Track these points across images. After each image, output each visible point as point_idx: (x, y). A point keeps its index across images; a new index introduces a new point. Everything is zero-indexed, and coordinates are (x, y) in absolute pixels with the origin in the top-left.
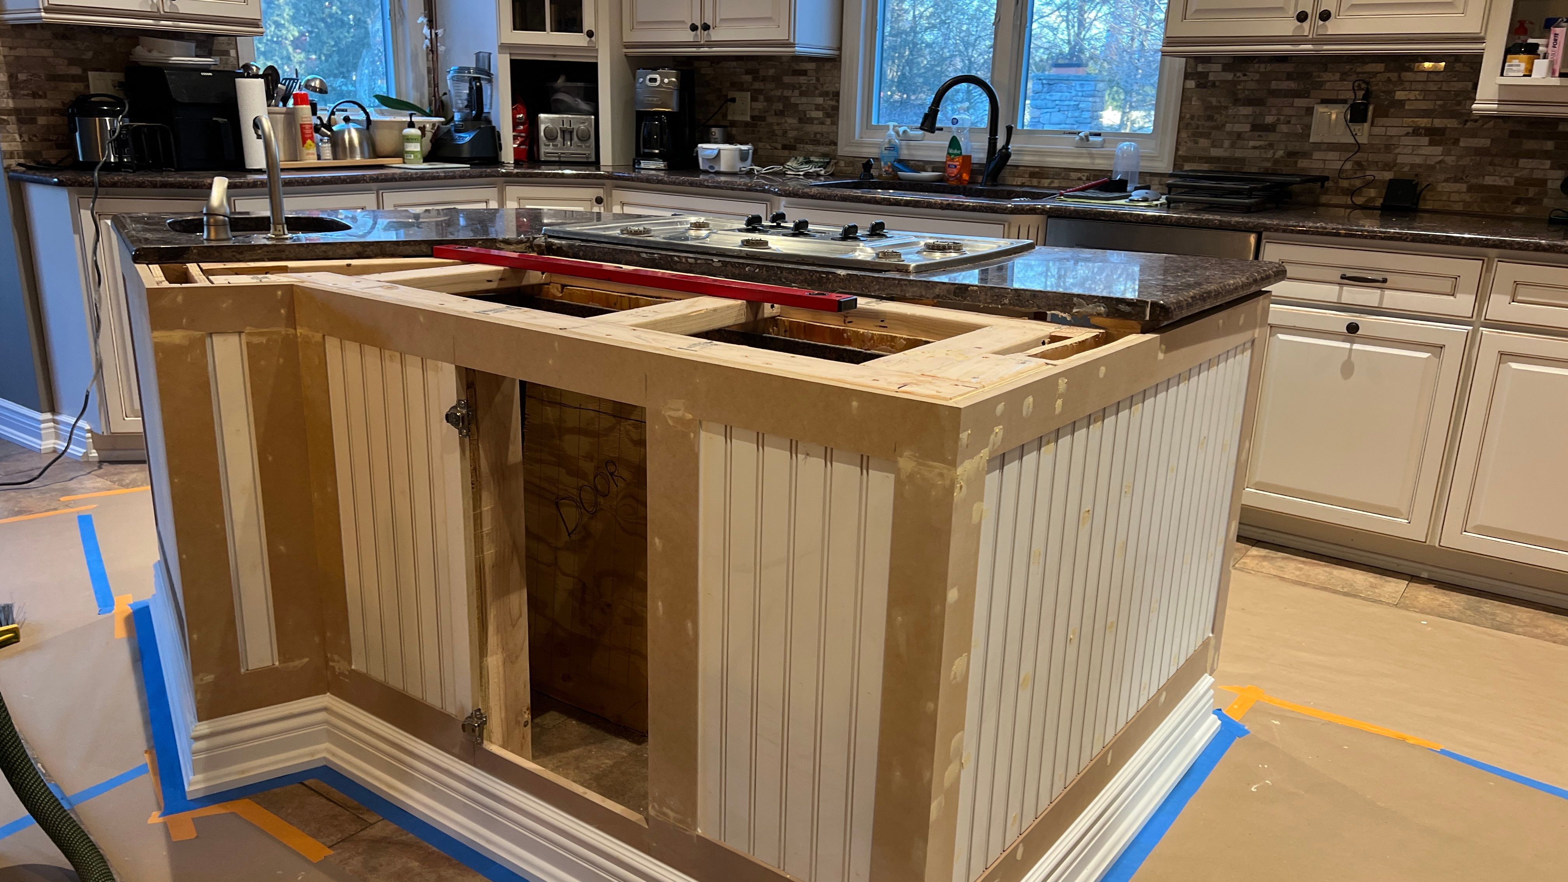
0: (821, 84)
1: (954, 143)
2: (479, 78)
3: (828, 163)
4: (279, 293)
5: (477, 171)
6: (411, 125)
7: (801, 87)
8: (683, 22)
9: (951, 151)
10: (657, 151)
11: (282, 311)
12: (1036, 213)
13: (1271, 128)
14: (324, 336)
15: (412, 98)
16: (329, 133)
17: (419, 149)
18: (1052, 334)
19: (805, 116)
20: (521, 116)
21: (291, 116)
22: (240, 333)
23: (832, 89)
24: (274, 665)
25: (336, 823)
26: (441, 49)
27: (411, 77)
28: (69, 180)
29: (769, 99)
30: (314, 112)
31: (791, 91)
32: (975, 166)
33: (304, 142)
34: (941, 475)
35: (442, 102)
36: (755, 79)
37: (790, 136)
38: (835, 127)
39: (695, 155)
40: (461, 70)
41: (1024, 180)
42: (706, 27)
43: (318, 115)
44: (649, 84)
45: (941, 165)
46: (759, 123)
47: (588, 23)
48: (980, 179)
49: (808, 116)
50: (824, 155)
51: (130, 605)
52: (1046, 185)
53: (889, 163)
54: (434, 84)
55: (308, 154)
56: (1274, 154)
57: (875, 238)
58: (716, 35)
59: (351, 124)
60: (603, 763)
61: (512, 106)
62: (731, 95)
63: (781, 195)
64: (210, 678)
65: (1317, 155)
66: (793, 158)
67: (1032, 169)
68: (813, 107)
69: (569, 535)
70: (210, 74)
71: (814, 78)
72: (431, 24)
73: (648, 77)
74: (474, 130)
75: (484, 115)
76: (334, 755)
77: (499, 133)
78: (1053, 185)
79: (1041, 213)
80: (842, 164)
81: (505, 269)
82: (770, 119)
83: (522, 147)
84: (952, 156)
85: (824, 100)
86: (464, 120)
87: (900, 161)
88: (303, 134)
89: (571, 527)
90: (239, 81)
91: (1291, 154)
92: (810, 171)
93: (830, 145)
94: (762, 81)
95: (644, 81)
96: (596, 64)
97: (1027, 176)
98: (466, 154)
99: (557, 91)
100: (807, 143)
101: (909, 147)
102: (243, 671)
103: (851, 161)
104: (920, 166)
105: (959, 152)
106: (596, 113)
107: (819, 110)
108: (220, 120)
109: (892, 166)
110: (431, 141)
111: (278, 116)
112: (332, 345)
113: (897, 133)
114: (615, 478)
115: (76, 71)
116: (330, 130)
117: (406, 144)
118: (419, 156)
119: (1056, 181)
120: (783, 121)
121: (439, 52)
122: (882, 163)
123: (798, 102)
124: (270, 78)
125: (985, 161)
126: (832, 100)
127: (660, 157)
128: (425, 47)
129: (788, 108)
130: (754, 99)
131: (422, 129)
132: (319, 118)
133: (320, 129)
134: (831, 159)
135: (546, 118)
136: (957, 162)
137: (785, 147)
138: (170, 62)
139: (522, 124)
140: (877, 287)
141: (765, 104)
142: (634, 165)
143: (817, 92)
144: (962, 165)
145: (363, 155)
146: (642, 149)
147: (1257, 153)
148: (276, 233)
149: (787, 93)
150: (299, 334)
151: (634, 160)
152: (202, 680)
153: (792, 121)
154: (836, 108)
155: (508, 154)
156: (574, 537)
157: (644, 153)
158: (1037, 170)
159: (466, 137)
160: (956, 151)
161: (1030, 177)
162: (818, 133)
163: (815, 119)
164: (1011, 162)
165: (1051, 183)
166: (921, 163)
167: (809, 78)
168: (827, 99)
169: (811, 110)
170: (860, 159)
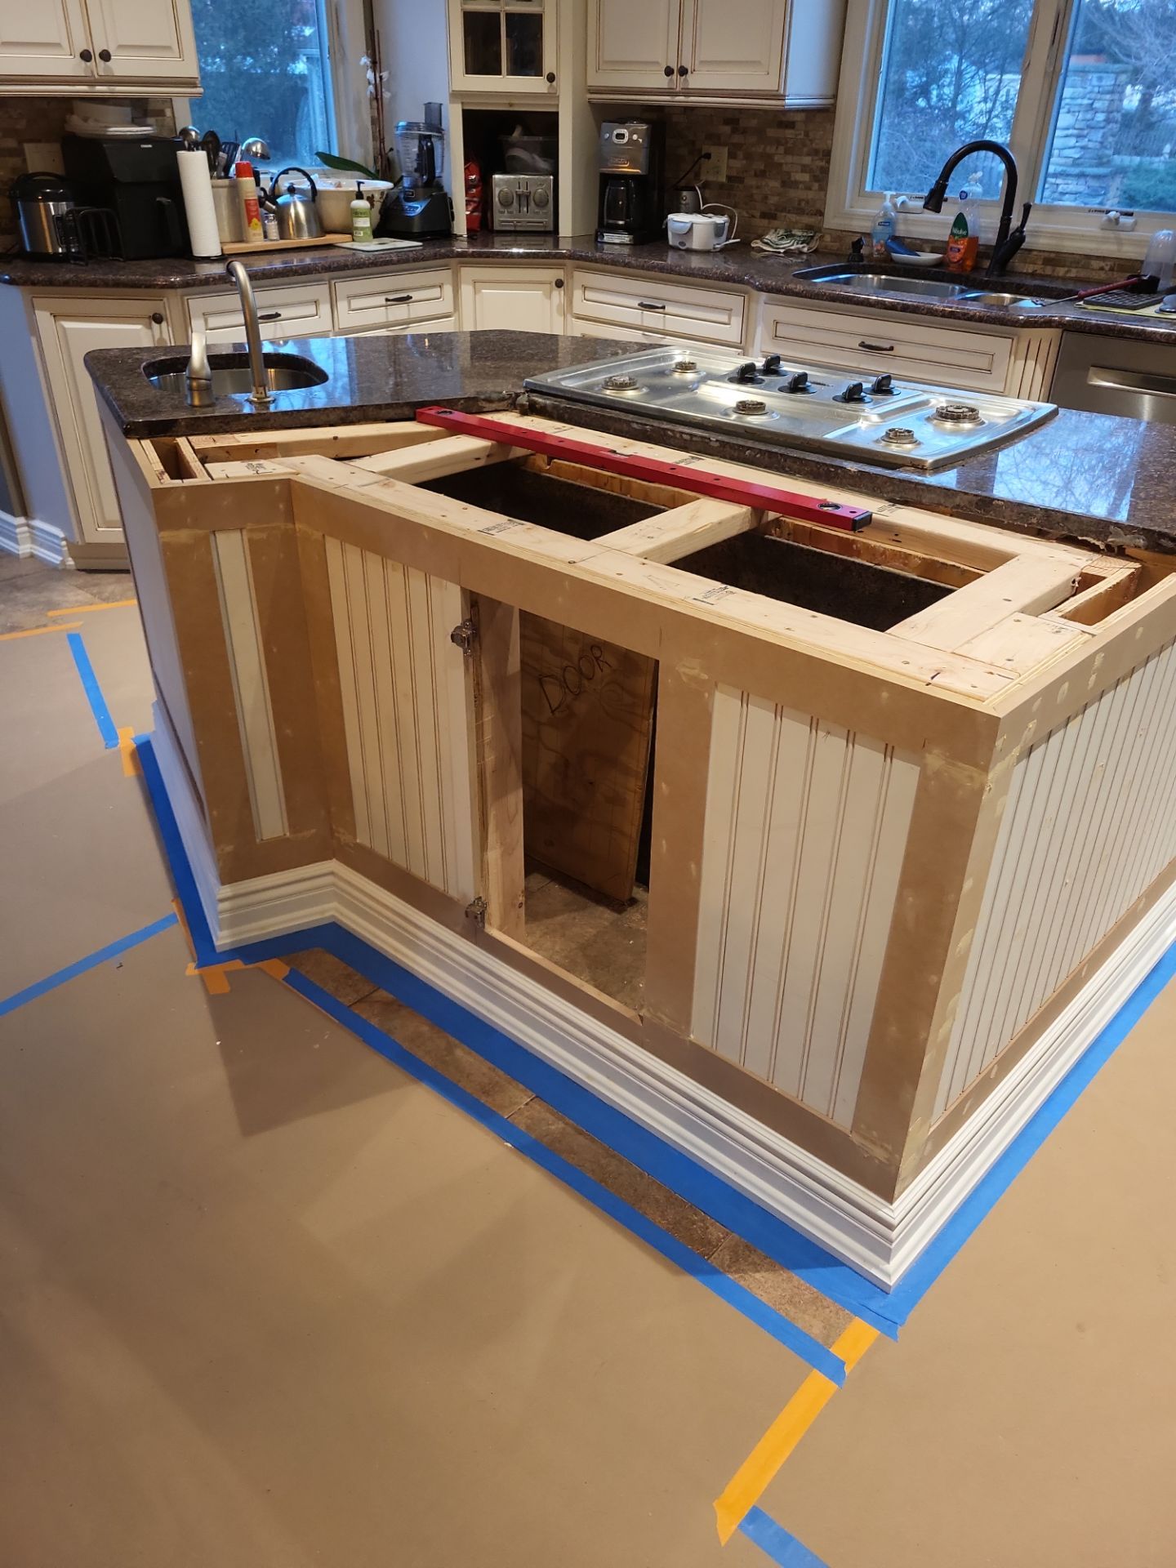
0: (810, 140)
1: (960, 222)
2: (430, 136)
3: (812, 237)
4: (277, 488)
5: (430, 251)
6: (359, 195)
7: (787, 142)
8: (657, 63)
9: (955, 231)
10: (621, 222)
11: (281, 506)
12: (1051, 327)
14: (324, 535)
15: (356, 156)
16: (274, 207)
17: (369, 225)
18: (1083, 571)
19: (790, 178)
20: (473, 177)
21: (234, 189)
22: (241, 530)
23: (821, 145)
24: (285, 835)
25: (350, 982)
26: (387, 95)
27: (355, 128)
28: (21, 278)
29: (749, 157)
30: (258, 183)
31: (775, 148)
32: (981, 247)
33: (250, 222)
34: (971, 778)
35: (388, 159)
36: (734, 131)
37: (772, 202)
38: (822, 193)
39: (664, 227)
40: (410, 126)
41: (1036, 267)
42: (683, 71)
43: (262, 185)
44: (616, 141)
45: (941, 245)
46: (736, 185)
47: (548, 65)
48: (987, 264)
49: (793, 179)
50: (809, 228)
51: (132, 739)
52: (1061, 274)
53: (882, 242)
54: (379, 137)
55: (254, 235)
57: (879, 397)
58: (694, 81)
59: (296, 197)
60: (587, 932)
61: (465, 164)
62: (705, 149)
63: (762, 291)
64: (229, 848)
66: (773, 231)
67: (1046, 255)
68: (799, 168)
69: (553, 712)
70: (150, 146)
71: (803, 133)
72: (375, 64)
73: (615, 133)
74: (425, 199)
75: (436, 179)
76: (342, 914)
77: (450, 199)
78: (1068, 275)
79: (1057, 327)
80: (828, 238)
81: (492, 445)
82: (751, 181)
83: (475, 214)
84: (956, 237)
85: (812, 160)
86: (414, 186)
87: (895, 238)
88: (248, 211)
89: (555, 705)
90: (182, 154)
92: (792, 248)
93: (815, 215)
94: (742, 133)
95: (610, 137)
96: (556, 114)
97: (1040, 262)
98: (416, 230)
99: (513, 145)
100: (789, 212)
101: (906, 221)
102: (258, 841)
103: (839, 235)
104: (915, 246)
105: (965, 233)
106: (556, 174)
107: (806, 172)
108: (164, 200)
109: (886, 245)
110: (380, 212)
111: (221, 190)
112: (332, 546)
113: (895, 205)
114: (601, 663)
115: (11, 143)
116: (275, 203)
117: (354, 219)
118: (369, 232)
119: (1074, 270)
120: (764, 184)
121: (384, 100)
122: (875, 241)
123: (783, 161)
124: (210, 146)
125: (994, 243)
126: (821, 160)
127: (626, 229)
128: (368, 93)
129: (771, 168)
130: (732, 156)
131: (371, 199)
132: (263, 189)
133: (264, 203)
134: (815, 233)
135: (500, 179)
136: (962, 245)
137: (764, 215)
138: (109, 133)
139: (475, 187)
140: (891, 488)
141: (744, 162)
142: (596, 240)
143: (805, 150)
144: (967, 249)
145: (311, 234)
146: (605, 220)
148: (259, 396)
149: (770, 150)
150: (298, 530)
151: (597, 232)
152: (223, 850)
153: (774, 184)
154: (825, 171)
155: (460, 227)
156: (557, 713)
157: (608, 223)
158: (1053, 255)
159: (417, 208)
160: (961, 232)
161: (1043, 264)
162: (803, 200)
163: (801, 182)
164: (1024, 246)
165: (1067, 272)
166: (918, 242)
167: (797, 133)
168: (816, 158)
169: (797, 172)
170: (850, 234)
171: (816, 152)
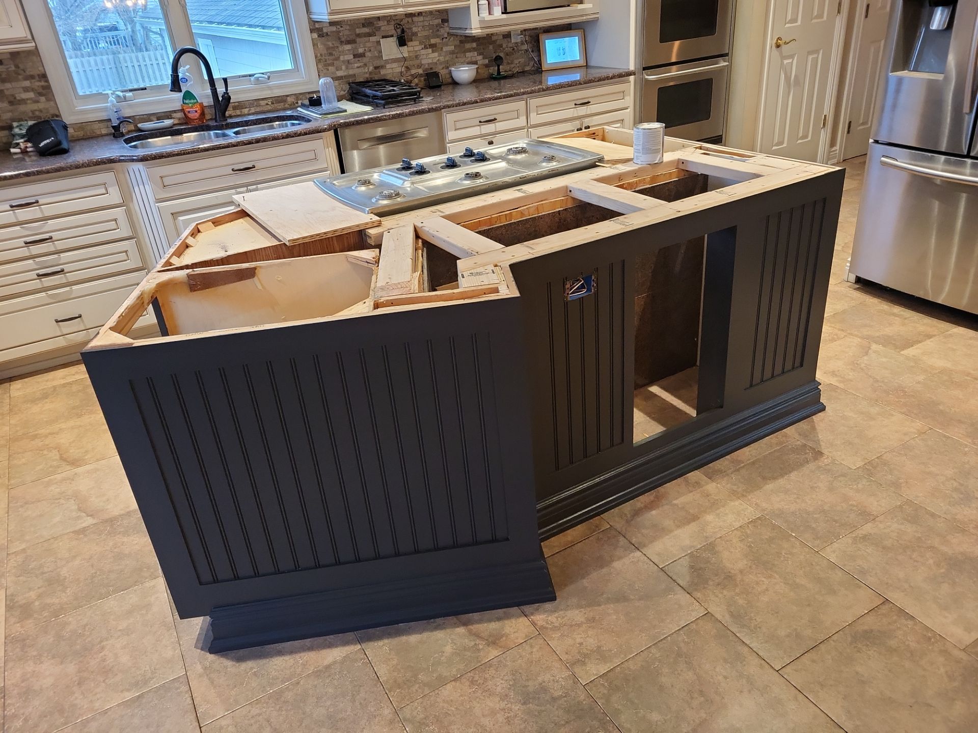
0: (23, 70)
1: (189, 96)
13: (362, 55)
19: (15, 98)
23: (35, 72)
38: (52, 102)
49: (18, 98)
56: (368, 69)
65: (388, 66)
68: (22, 90)
71: (13, 66)
80: (73, 131)
84: (188, 105)
85: (31, 83)
91: (376, 68)
107: (29, 92)
119: (253, 109)
126: (39, 81)
136: (197, 108)
143: (20, 77)
147: (360, 70)
154: (48, 88)
160: (192, 101)
162: (36, 110)
163: (27, 99)
164: (231, 101)
165: (249, 110)
166: (145, 116)
167: (8, 67)
168: (33, 81)
169: (20, 93)
170: (89, 123)
171: (32, 77)
